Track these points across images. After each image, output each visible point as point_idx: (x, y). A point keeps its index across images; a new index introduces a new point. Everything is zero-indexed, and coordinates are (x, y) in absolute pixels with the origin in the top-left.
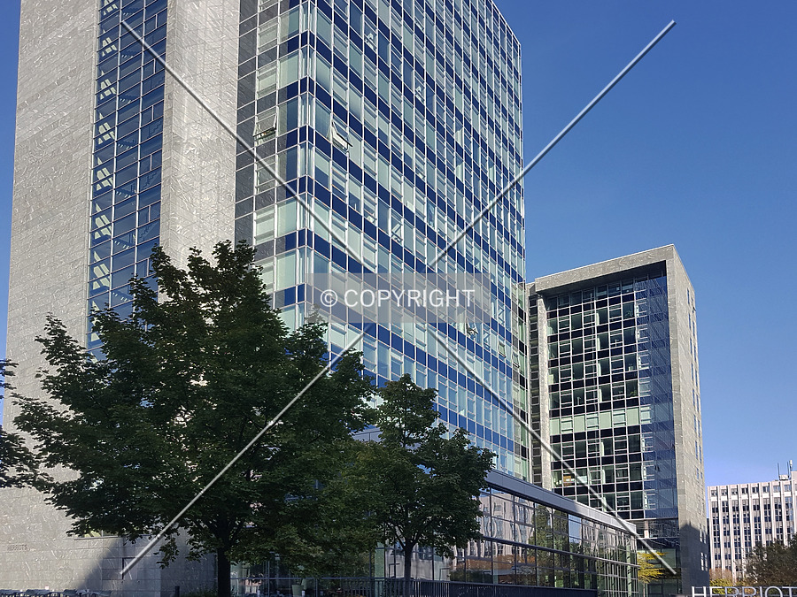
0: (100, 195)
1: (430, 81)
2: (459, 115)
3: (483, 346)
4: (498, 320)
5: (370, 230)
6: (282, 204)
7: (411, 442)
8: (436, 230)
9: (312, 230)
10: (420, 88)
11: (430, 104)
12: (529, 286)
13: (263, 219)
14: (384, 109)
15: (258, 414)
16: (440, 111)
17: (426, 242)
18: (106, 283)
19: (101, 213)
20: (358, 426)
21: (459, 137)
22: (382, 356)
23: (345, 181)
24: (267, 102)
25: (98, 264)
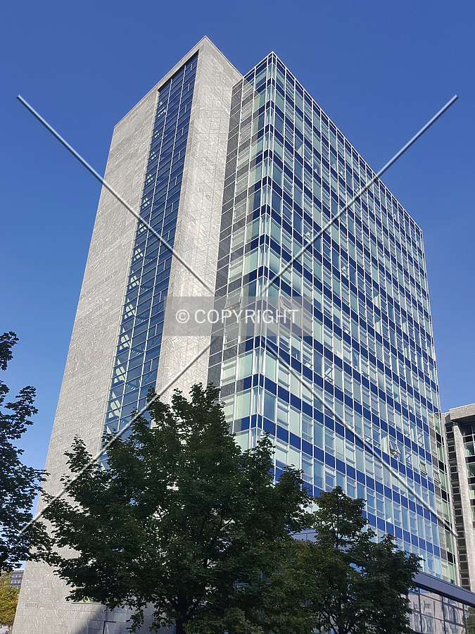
0: (121, 353)
1: (352, 262)
2: (376, 285)
3: (405, 464)
4: (418, 443)
5: (307, 373)
6: (243, 356)
7: (344, 543)
8: (360, 372)
9: (264, 374)
10: (344, 268)
11: (353, 279)
12: (444, 415)
13: (228, 367)
14: (318, 284)
15: (216, 514)
16: (361, 283)
17: (352, 381)
18: (118, 413)
19: (120, 366)
20: (296, 527)
21: (376, 301)
22: (318, 470)
23: (289, 338)
24: (236, 284)
25: (114, 400)
